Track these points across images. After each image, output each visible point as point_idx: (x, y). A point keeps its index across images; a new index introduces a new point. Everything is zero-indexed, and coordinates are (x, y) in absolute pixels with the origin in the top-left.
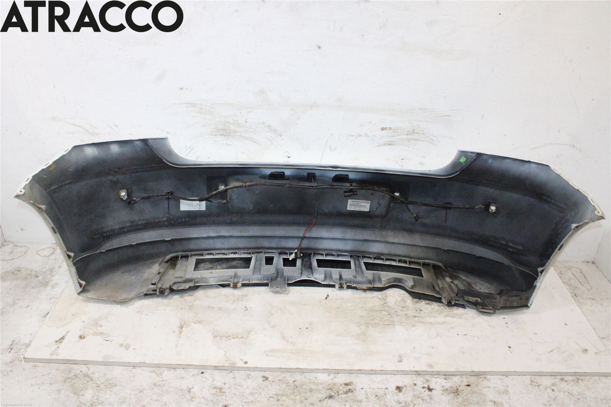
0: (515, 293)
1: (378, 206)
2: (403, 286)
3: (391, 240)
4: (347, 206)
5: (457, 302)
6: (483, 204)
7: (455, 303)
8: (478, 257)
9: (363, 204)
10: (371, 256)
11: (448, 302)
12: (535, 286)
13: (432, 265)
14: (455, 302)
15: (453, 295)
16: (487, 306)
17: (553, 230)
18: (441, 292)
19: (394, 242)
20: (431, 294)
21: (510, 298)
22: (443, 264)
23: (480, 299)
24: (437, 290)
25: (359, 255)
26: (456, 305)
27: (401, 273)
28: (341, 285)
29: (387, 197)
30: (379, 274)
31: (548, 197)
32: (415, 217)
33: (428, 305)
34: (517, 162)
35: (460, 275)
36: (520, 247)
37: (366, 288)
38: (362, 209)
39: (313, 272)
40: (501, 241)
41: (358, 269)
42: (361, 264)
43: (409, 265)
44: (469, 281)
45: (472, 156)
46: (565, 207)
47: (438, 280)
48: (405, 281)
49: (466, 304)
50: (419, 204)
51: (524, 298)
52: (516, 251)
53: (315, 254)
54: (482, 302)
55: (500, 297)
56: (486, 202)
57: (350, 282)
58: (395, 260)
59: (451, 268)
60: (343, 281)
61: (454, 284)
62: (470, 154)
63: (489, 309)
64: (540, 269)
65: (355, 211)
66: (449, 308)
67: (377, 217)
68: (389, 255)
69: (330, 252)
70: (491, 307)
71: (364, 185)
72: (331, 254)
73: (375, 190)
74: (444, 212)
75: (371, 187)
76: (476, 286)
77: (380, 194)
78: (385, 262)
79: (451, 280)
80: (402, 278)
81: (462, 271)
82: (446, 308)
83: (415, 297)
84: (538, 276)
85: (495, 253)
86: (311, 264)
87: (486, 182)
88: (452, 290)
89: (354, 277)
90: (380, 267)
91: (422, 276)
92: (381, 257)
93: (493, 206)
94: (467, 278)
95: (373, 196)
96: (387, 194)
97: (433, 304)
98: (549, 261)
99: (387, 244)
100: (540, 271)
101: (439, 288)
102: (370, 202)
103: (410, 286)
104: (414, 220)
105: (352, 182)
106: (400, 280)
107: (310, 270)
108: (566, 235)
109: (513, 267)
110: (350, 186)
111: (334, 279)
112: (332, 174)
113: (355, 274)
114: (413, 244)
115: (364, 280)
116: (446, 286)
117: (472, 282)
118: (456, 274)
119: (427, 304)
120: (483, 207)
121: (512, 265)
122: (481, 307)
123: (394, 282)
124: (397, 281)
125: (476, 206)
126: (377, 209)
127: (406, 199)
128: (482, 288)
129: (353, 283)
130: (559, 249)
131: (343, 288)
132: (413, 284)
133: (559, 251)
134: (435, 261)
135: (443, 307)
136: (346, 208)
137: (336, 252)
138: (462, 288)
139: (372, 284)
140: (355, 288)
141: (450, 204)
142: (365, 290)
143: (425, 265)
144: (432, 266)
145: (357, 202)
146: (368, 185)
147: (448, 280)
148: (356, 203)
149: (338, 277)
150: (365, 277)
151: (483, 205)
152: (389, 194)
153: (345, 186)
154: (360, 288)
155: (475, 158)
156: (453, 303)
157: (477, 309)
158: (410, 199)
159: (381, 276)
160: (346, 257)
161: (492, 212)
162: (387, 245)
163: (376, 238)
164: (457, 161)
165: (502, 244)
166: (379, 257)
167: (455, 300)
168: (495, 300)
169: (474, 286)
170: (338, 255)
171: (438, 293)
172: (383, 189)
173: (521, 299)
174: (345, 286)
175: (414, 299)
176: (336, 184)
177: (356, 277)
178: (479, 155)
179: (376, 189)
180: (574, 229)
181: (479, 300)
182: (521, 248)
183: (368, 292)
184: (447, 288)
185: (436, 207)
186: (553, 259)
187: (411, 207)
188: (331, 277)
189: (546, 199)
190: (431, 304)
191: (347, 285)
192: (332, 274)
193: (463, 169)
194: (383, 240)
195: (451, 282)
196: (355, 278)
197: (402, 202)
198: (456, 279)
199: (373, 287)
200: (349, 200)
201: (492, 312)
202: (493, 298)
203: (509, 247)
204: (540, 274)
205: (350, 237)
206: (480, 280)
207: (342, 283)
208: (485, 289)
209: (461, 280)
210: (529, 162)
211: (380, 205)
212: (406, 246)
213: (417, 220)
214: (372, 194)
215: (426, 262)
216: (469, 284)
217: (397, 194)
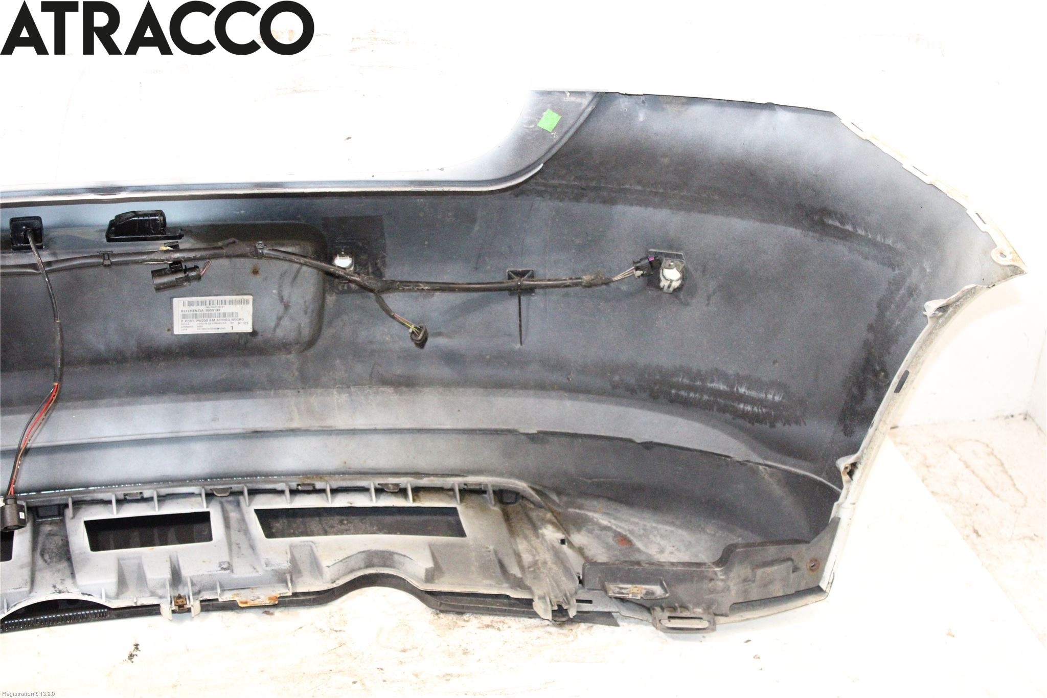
0: (772, 551)
1: (280, 308)
2: (400, 575)
3: (341, 421)
4: (172, 324)
5: (586, 607)
6: (638, 265)
7: (578, 612)
8: (642, 444)
9: (228, 309)
10: (280, 486)
11: (553, 611)
12: (837, 521)
13: (491, 492)
14: (578, 606)
15: (570, 586)
16: (684, 607)
17: (871, 328)
18: (528, 582)
19: (352, 428)
20: (495, 592)
21: (760, 572)
22: (531, 482)
23: (662, 585)
24: (515, 576)
25: (237, 490)
26: (583, 617)
27: (390, 532)
28: (180, 601)
29: (309, 277)
30: (311, 547)
31: (843, 219)
32: (413, 332)
33: (490, 629)
34: (729, 111)
35: (590, 514)
36: (774, 395)
37: (267, 602)
38: (227, 327)
39: (76, 570)
40: (712, 381)
41: (236, 536)
42: (247, 517)
43: (414, 500)
44: (623, 528)
45: (580, 104)
46: (899, 246)
47: (518, 540)
48: (402, 559)
49: (617, 610)
50: (422, 286)
51: (804, 566)
52: (764, 410)
53: (78, 504)
54: (667, 595)
55: (726, 573)
56: (647, 258)
57: (213, 588)
58: (364, 490)
59: (559, 493)
60: (186, 589)
61: (571, 545)
62: (573, 99)
63: (693, 616)
64: (843, 463)
65: (202, 335)
66: (561, 631)
67: (284, 346)
68: (339, 473)
69: (134, 491)
70: (699, 611)
71: (220, 244)
72: (139, 497)
73: (261, 256)
74: (511, 304)
75: (244, 248)
76: (646, 546)
77: (285, 265)
78: (332, 502)
79: (561, 536)
80: (392, 549)
81: (597, 497)
82: (550, 633)
83: (442, 608)
84: (841, 487)
85: (697, 425)
86: (66, 544)
87: (639, 188)
88: (567, 570)
89: (225, 569)
90: (317, 519)
91: (462, 534)
92: (313, 485)
93: (670, 267)
94: (615, 519)
95: (258, 278)
96: (305, 264)
97: (506, 626)
98: (871, 431)
99: (334, 437)
100: (846, 468)
101: (522, 568)
102: (250, 298)
103: (422, 574)
104: (412, 345)
105: (180, 237)
106: (386, 558)
107: (64, 565)
108: (914, 338)
109: (760, 464)
110: (171, 251)
111: (151, 583)
112: (105, 215)
113: (226, 558)
114: (419, 426)
115: (261, 572)
116: (547, 556)
117: (631, 532)
118: (577, 511)
119: (488, 626)
120: (639, 273)
121: (755, 458)
122: (667, 614)
123: (367, 567)
124: (376, 561)
125: (614, 277)
126: (280, 319)
127: (378, 274)
128: (669, 549)
129: (223, 590)
130: (898, 390)
131: (189, 610)
132: (430, 565)
133: (896, 395)
134: (501, 475)
135: (542, 630)
136: (169, 330)
137: (155, 489)
138: (601, 556)
139: (290, 584)
140: (231, 606)
141: (529, 277)
142: (265, 608)
143: (467, 492)
144: (492, 496)
145: (204, 303)
146: (234, 242)
147: (551, 534)
148: (203, 308)
149: (167, 575)
150: (263, 562)
151: (637, 269)
152: (316, 267)
153: (152, 252)
154: (246, 603)
155: (590, 109)
156: (572, 613)
157: (656, 623)
158: (390, 274)
159: (319, 553)
160: (193, 499)
161: (671, 289)
162: (333, 440)
163: (292, 420)
164: (532, 126)
165: (717, 393)
166: (309, 485)
167: (578, 601)
168: (711, 585)
169: (639, 544)
170: (162, 499)
171: (519, 584)
172: (289, 249)
173: (795, 569)
174: (195, 605)
175: (442, 615)
176: (117, 248)
177: (229, 568)
178: (603, 99)
179: (265, 251)
180: (934, 316)
181: (658, 590)
182: (777, 398)
183: (278, 613)
184: (550, 564)
185: (484, 290)
186: (882, 423)
187: (394, 301)
188: (141, 579)
189: (838, 224)
190: (501, 625)
191: (202, 601)
192: (146, 568)
193: (554, 151)
194: (315, 424)
195: (563, 542)
196: (229, 571)
197: (364, 288)
198: (579, 530)
199: (295, 594)
200: (175, 300)
201: (704, 624)
202: (702, 577)
203: (742, 398)
204: (845, 478)
205: (196, 427)
206: (658, 522)
207: (182, 594)
208: (678, 550)
209: (597, 532)
210: (770, 106)
211: (287, 307)
212: (398, 436)
213: (422, 344)
214: (255, 272)
215: (472, 484)
216: (624, 540)
217: (343, 262)
